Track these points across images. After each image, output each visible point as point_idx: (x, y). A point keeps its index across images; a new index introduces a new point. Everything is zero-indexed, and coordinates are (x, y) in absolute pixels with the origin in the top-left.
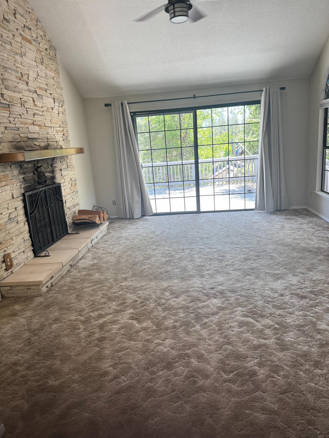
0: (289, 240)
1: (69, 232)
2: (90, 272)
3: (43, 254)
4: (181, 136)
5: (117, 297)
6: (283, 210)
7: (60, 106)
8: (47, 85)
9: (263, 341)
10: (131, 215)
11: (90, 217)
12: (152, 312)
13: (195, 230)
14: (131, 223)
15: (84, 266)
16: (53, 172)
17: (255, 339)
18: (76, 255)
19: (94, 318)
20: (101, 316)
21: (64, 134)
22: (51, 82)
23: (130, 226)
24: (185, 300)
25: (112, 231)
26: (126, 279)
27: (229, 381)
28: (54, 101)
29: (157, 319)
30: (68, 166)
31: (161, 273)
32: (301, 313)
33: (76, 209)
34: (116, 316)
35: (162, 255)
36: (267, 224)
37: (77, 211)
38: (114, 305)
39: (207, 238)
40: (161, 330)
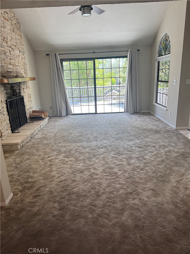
0: (138, 126)
1: (28, 122)
2: (42, 140)
3: (17, 131)
4: (87, 73)
5: (56, 150)
6: (137, 113)
7: (23, 54)
8: (16, 43)
9: (121, 163)
10: (60, 114)
11: (39, 114)
12: (73, 154)
13: (94, 122)
14: (60, 119)
15: (38, 138)
16: (20, 89)
17: (118, 162)
18: (33, 133)
19: (46, 158)
20: (49, 157)
21: (25, 70)
22: (18, 41)
23: (60, 120)
24: (89, 150)
25: (50, 122)
26: (60, 143)
27: (107, 176)
28: (20, 52)
29: (76, 157)
30: (27, 87)
31: (77, 140)
32: (139, 153)
33: (31, 110)
34: (57, 157)
35: (77, 133)
36: (129, 119)
37: (32, 111)
38: (55, 153)
39: (100, 125)
40: (78, 160)
